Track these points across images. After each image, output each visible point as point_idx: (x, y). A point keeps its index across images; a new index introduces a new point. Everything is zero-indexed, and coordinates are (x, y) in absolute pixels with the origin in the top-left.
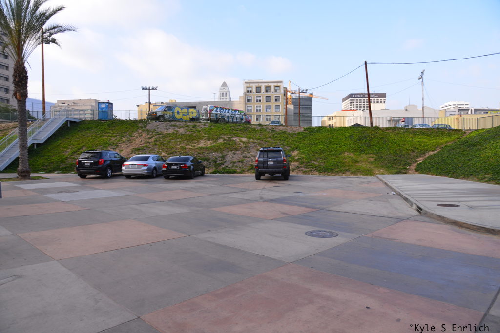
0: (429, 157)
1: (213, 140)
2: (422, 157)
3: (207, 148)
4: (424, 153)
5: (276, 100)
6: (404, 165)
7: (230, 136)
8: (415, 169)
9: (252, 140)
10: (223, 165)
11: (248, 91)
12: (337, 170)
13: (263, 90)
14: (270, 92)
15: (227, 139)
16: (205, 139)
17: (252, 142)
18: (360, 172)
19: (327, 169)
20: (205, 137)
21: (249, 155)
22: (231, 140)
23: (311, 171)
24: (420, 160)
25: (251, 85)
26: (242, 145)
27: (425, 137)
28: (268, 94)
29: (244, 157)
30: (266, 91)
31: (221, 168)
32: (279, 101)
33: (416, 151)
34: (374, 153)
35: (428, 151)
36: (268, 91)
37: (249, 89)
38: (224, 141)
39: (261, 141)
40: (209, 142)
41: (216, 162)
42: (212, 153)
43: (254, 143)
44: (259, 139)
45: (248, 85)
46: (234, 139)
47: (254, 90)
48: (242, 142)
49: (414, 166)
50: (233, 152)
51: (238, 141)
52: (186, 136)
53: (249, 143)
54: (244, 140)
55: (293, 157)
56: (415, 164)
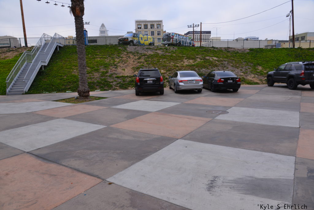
1: (192, 59)
5: (158, 34)
11: (138, 28)
13: (149, 27)
14: (154, 28)
15: (203, 58)
16: (186, 59)
17: (224, 60)
20: (184, 57)
25: (140, 23)
26: (217, 62)
28: (152, 30)
30: (151, 28)
32: (160, 35)
36: (153, 27)
37: (139, 26)
38: (201, 60)
39: (228, 59)
40: (191, 61)
44: (226, 58)
45: (138, 23)
46: (207, 58)
47: (143, 27)
48: (215, 60)
51: (211, 59)
52: (168, 56)
53: (222, 61)
54: (215, 58)
55: (261, 71)
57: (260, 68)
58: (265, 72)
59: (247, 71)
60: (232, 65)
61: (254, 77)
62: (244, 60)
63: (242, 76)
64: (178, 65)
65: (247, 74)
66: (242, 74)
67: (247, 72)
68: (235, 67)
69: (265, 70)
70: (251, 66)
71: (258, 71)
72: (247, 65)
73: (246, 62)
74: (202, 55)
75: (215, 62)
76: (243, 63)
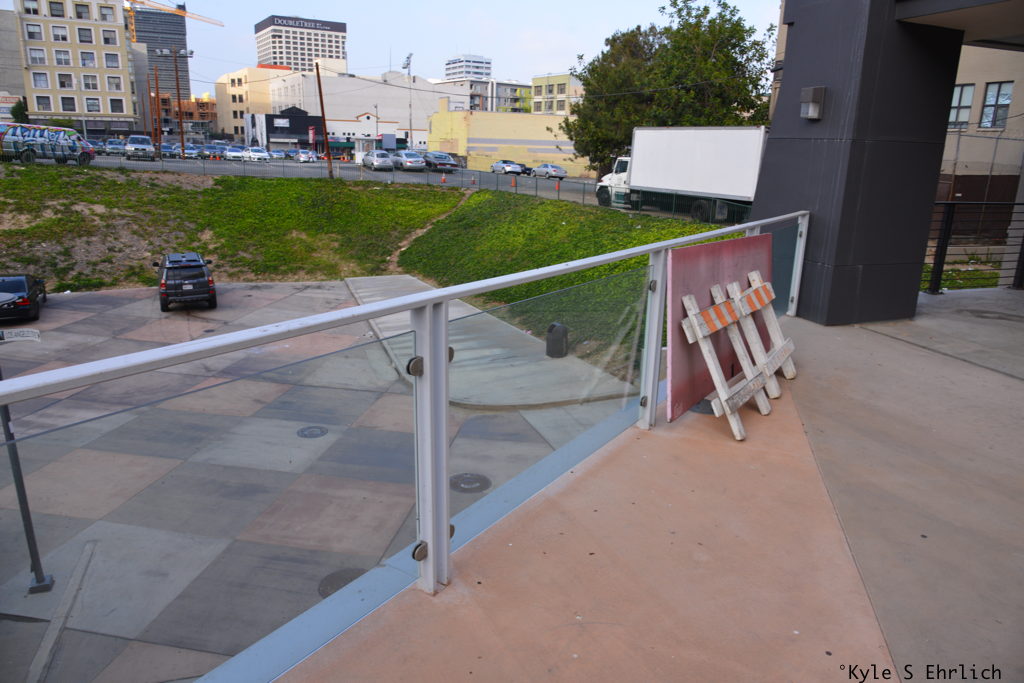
0: (416, 240)
1: (29, 211)
2: (406, 239)
3: (23, 233)
4: (410, 232)
5: (107, 41)
6: (384, 254)
7: (65, 201)
8: (398, 263)
9: (116, 210)
10: (73, 269)
11: (28, 11)
12: (283, 268)
13: (70, 11)
14: (89, 18)
15: (62, 208)
16: (11, 211)
17: (119, 215)
18: (320, 270)
19: (268, 267)
20: (9, 204)
21: (119, 246)
22: (72, 212)
23: (242, 272)
24: (405, 245)
26: (97, 220)
27: (410, 202)
28: (83, 23)
29: (111, 249)
30: (79, 16)
31: (70, 277)
33: (399, 228)
34: (338, 233)
35: (414, 228)
36: (84, 15)
37: (31, 5)
38: (56, 214)
39: (135, 211)
40: (23, 218)
41: (55, 264)
42: (39, 243)
43: (123, 217)
44: (130, 208)
46: (78, 208)
47: (44, 9)
48: (96, 215)
49: (395, 257)
50: (85, 239)
51: (87, 212)
53: (113, 217)
54: (100, 209)
55: (205, 244)
56: (398, 253)
57: (207, 235)
58: (211, 247)
59: (164, 245)
60: (135, 227)
62: (178, 214)
63: (141, 262)
66: (149, 254)
68: (141, 236)
69: (215, 243)
70: (185, 231)
71: (196, 244)
72: (180, 228)
73: (181, 218)
74: (67, 198)
75: (94, 220)
76: (169, 223)
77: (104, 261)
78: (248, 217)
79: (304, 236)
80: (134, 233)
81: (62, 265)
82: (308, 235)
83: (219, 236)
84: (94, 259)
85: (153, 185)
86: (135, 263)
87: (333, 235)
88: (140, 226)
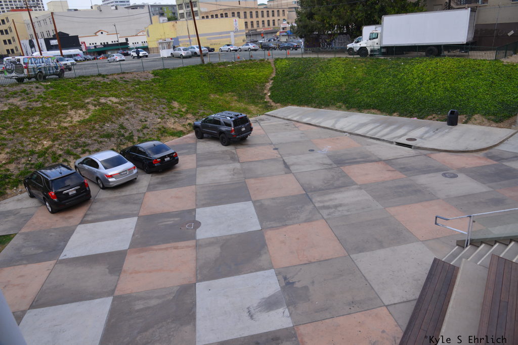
0: (271, 89)
1: (82, 107)
2: (265, 89)
3: (90, 120)
4: (264, 86)
6: (261, 98)
8: (274, 102)
9: (122, 99)
15: (96, 102)
16: (71, 110)
17: (128, 101)
20: (66, 105)
21: (142, 118)
22: (103, 104)
24: (268, 92)
26: (120, 107)
27: (251, 70)
29: (141, 121)
33: (258, 84)
34: (232, 92)
35: (264, 83)
38: (95, 106)
39: (132, 98)
40: (81, 112)
41: (123, 136)
42: (104, 125)
43: (130, 102)
44: (128, 96)
46: (103, 100)
48: (116, 103)
49: (267, 99)
50: (123, 117)
51: (110, 102)
52: (39, 110)
53: (125, 103)
54: (115, 100)
55: (179, 109)
56: (267, 97)
57: (176, 104)
58: (183, 110)
60: (140, 106)
61: (175, 122)
62: (153, 95)
63: (161, 125)
64: (66, 125)
65: (165, 120)
66: (159, 120)
67: (164, 116)
68: (147, 111)
69: (183, 108)
70: (164, 104)
71: (176, 110)
72: (160, 103)
73: (156, 97)
74: (92, 97)
75: (117, 107)
76: (154, 101)
77: (143, 129)
78: (186, 91)
79: (218, 97)
80: (143, 110)
81: (127, 135)
82: (219, 95)
83: (181, 103)
84: (139, 128)
85: (125, 81)
86: (158, 126)
87: (230, 93)
88: (143, 105)
